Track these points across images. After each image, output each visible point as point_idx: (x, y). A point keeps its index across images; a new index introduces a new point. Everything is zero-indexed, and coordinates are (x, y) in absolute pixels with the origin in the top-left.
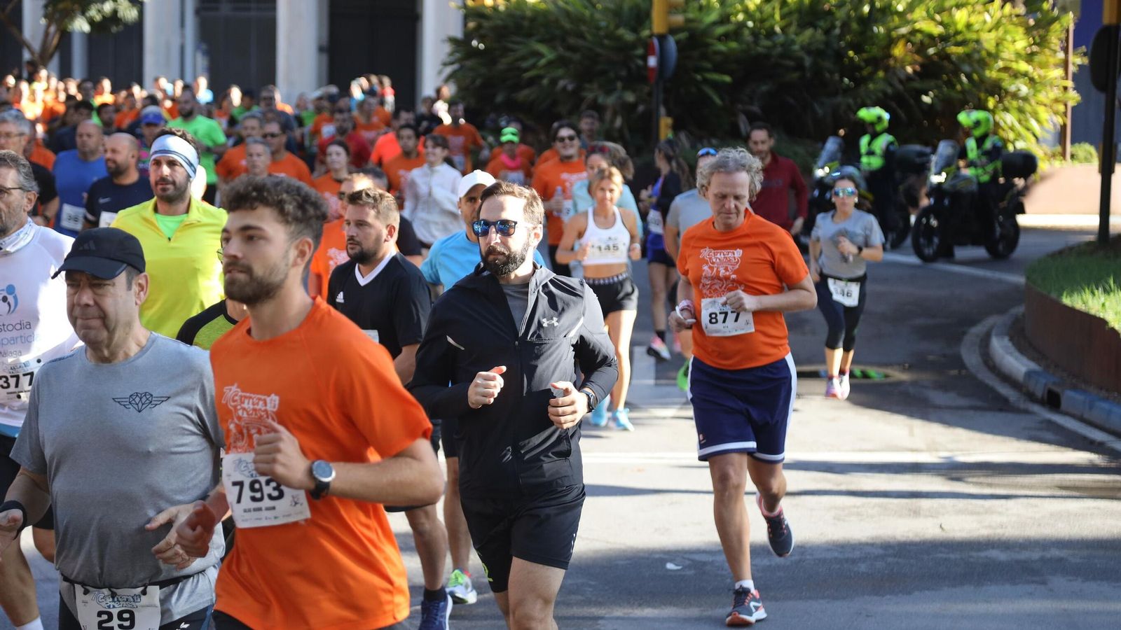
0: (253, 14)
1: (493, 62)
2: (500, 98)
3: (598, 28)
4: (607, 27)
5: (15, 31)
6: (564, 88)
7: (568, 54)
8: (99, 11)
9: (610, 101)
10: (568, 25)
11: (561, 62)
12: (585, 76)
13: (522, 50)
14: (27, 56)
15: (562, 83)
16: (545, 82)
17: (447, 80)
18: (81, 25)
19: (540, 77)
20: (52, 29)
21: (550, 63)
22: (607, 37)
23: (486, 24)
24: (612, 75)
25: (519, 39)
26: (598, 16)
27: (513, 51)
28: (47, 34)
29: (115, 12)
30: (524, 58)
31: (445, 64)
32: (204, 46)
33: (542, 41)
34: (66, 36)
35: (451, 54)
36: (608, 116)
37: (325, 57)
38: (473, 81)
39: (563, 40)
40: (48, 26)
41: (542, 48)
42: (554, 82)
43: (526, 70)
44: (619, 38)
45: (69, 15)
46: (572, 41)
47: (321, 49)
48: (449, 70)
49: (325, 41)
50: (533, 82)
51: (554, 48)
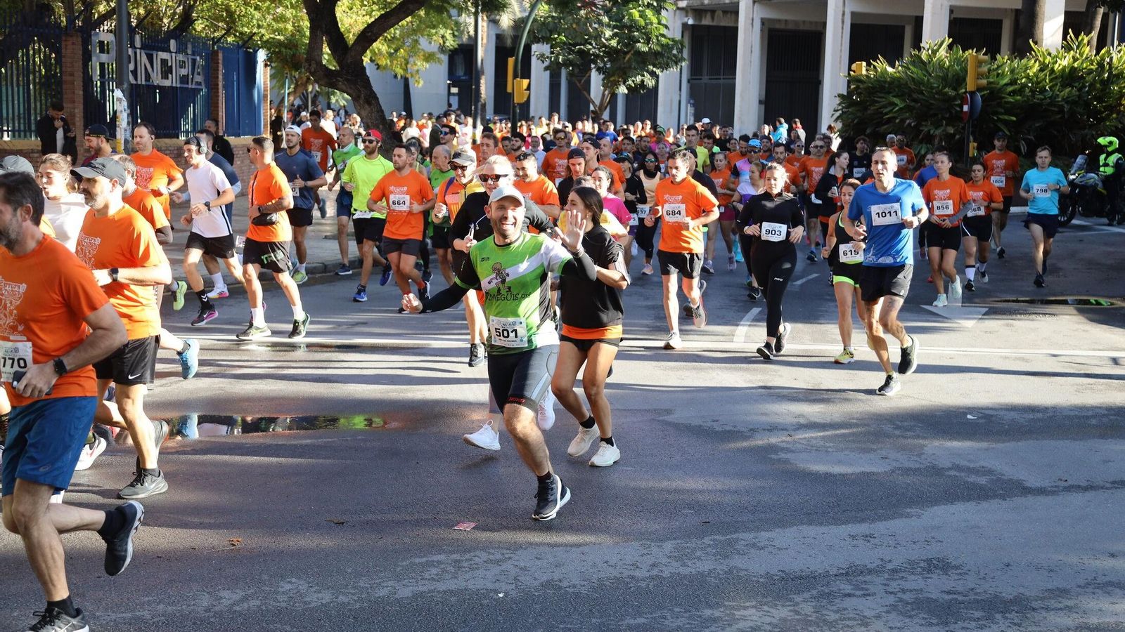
0: (722, 81)
1: (866, 109)
2: (868, 131)
3: (932, 88)
4: (938, 87)
5: (585, 93)
6: (910, 124)
7: (913, 104)
8: (633, 81)
9: (938, 132)
10: (913, 87)
11: (908, 108)
12: (922, 117)
13: (884, 102)
14: (592, 108)
15: (908, 121)
16: (897, 121)
17: (836, 120)
18: (623, 90)
19: (895, 118)
20: (607, 92)
21: (901, 109)
22: (937, 93)
23: (861, 86)
24: (940, 116)
25: (882, 95)
26: (932, 80)
27: (879, 102)
28: (603, 95)
29: (643, 81)
30: (885, 107)
31: (835, 111)
32: (692, 101)
33: (895, 96)
34: (614, 96)
35: (839, 104)
36: (936, 141)
37: (763, 107)
38: (853, 121)
39: (910, 96)
40: (605, 90)
41: (896, 101)
42: (903, 121)
43: (886, 114)
44: (946, 94)
45: (616, 84)
46: (915, 96)
47: (760, 102)
48: (838, 114)
49: (763, 97)
50: (890, 120)
51: (904, 100)
